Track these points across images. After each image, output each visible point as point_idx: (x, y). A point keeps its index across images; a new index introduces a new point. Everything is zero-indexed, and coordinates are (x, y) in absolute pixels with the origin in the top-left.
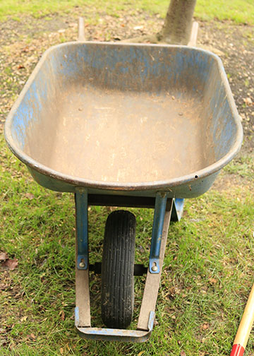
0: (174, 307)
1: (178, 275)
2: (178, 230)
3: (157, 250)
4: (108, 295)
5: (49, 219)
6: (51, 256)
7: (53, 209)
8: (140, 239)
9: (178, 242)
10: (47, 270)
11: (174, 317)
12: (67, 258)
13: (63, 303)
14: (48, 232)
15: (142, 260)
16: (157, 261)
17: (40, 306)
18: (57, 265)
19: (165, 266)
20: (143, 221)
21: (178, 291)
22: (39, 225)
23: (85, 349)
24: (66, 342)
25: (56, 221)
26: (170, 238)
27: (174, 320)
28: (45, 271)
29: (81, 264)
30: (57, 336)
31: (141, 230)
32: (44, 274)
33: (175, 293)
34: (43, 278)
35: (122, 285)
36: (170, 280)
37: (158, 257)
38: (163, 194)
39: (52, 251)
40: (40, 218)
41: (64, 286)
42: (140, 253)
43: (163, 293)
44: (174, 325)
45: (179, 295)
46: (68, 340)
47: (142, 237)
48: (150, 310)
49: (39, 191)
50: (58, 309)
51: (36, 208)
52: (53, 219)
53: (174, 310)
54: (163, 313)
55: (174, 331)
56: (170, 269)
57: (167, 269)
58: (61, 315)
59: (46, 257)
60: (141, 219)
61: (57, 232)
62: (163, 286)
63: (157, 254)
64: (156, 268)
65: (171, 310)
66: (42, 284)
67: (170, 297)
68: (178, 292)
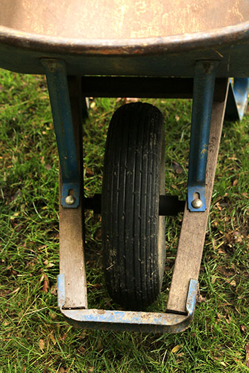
0: (233, 266)
1: (239, 211)
2: (239, 135)
3: (201, 171)
4: (113, 253)
5: (27, 124)
6: (27, 183)
7: (33, 107)
8: (175, 151)
9: (239, 155)
10: (22, 206)
11: (233, 283)
12: (54, 186)
13: (46, 262)
14: (25, 144)
15: (179, 186)
16: (201, 190)
17: (9, 268)
18: (38, 198)
19: (218, 196)
20: (180, 121)
21: (239, 238)
22: (10, 134)
23: (82, 341)
24: (49, 329)
25: (37, 127)
26: (225, 148)
27: (234, 287)
28: (19, 210)
29: (68, 200)
30: (34, 319)
31: (178, 137)
32: (16, 214)
33: (234, 241)
34: (16, 221)
35: (137, 235)
36: (226, 219)
37: (203, 183)
38: (206, 66)
39: (30, 175)
40: (11, 122)
41: (50, 233)
42: (175, 174)
43: (214, 241)
44: (233, 297)
45: (241, 244)
46: (53, 327)
47: (178, 148)
48: (190, 277)
49: (10, 80)
50: (38, 272)
51: (7, 106)
52: (33, 124)
53: (233, 271)
54: (214, 277)
55: (233, 307)
56: (226, 200)
57: (221, 202)
58: (43, 283)
59: (20, 187)
60: (178, 119)
61: (39, 144)
62: (214, 229)
63: (200, 178)
64: (199, 203)
65: (228, 271)
66: (13, 230)
67: (225, 247)
68: (240, 240)
